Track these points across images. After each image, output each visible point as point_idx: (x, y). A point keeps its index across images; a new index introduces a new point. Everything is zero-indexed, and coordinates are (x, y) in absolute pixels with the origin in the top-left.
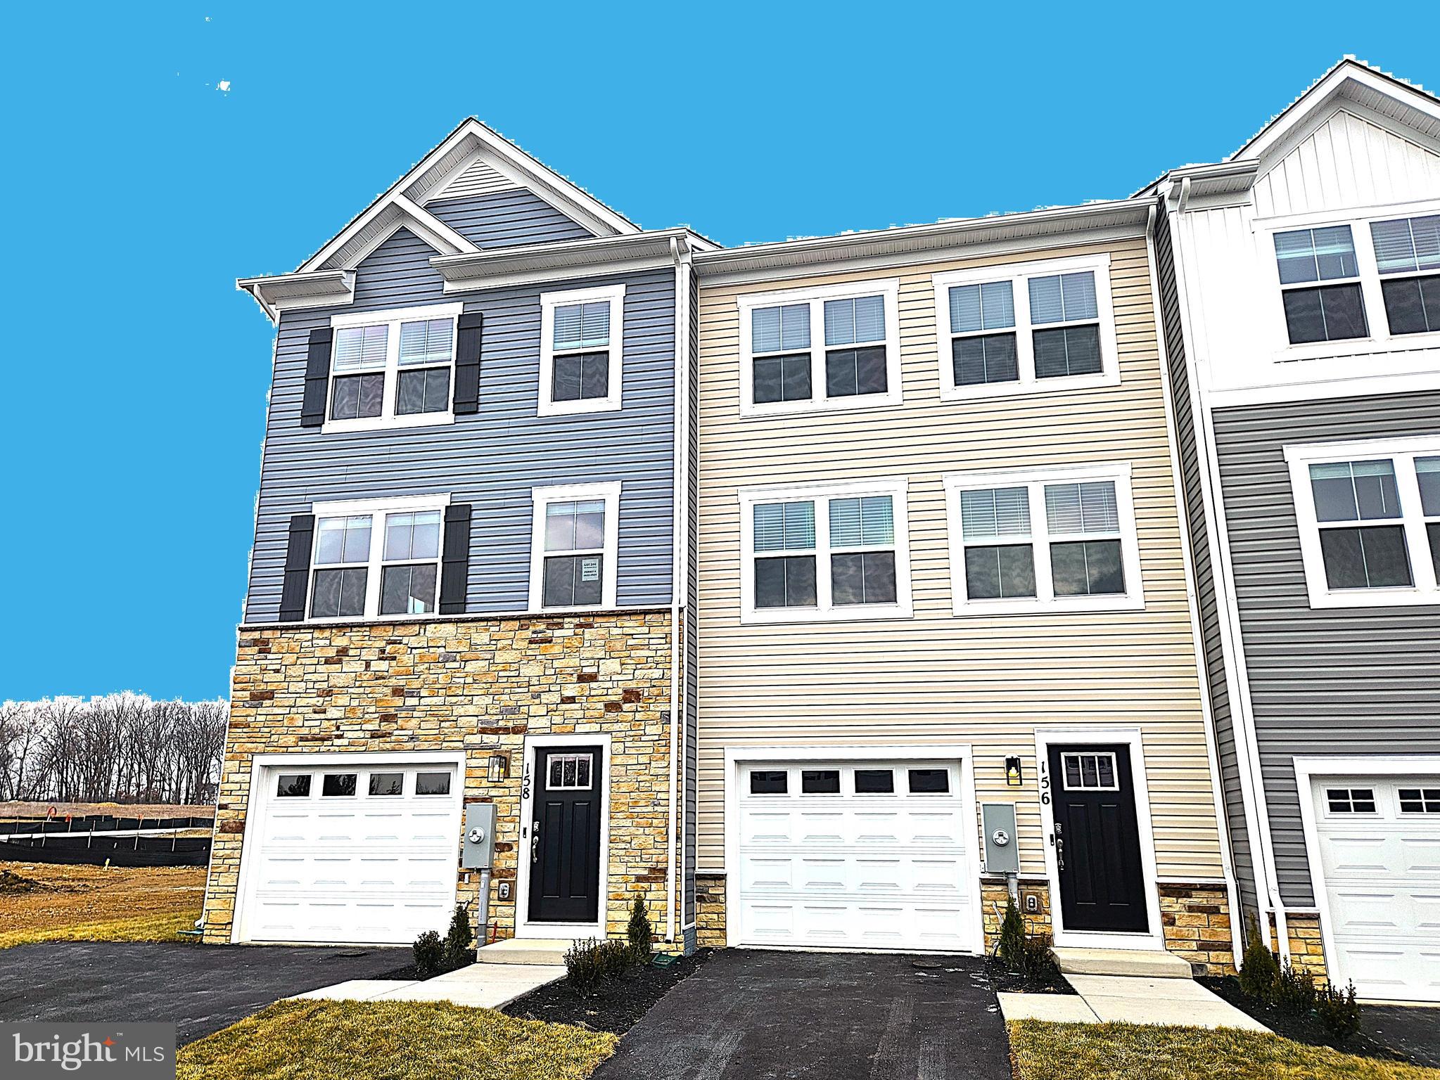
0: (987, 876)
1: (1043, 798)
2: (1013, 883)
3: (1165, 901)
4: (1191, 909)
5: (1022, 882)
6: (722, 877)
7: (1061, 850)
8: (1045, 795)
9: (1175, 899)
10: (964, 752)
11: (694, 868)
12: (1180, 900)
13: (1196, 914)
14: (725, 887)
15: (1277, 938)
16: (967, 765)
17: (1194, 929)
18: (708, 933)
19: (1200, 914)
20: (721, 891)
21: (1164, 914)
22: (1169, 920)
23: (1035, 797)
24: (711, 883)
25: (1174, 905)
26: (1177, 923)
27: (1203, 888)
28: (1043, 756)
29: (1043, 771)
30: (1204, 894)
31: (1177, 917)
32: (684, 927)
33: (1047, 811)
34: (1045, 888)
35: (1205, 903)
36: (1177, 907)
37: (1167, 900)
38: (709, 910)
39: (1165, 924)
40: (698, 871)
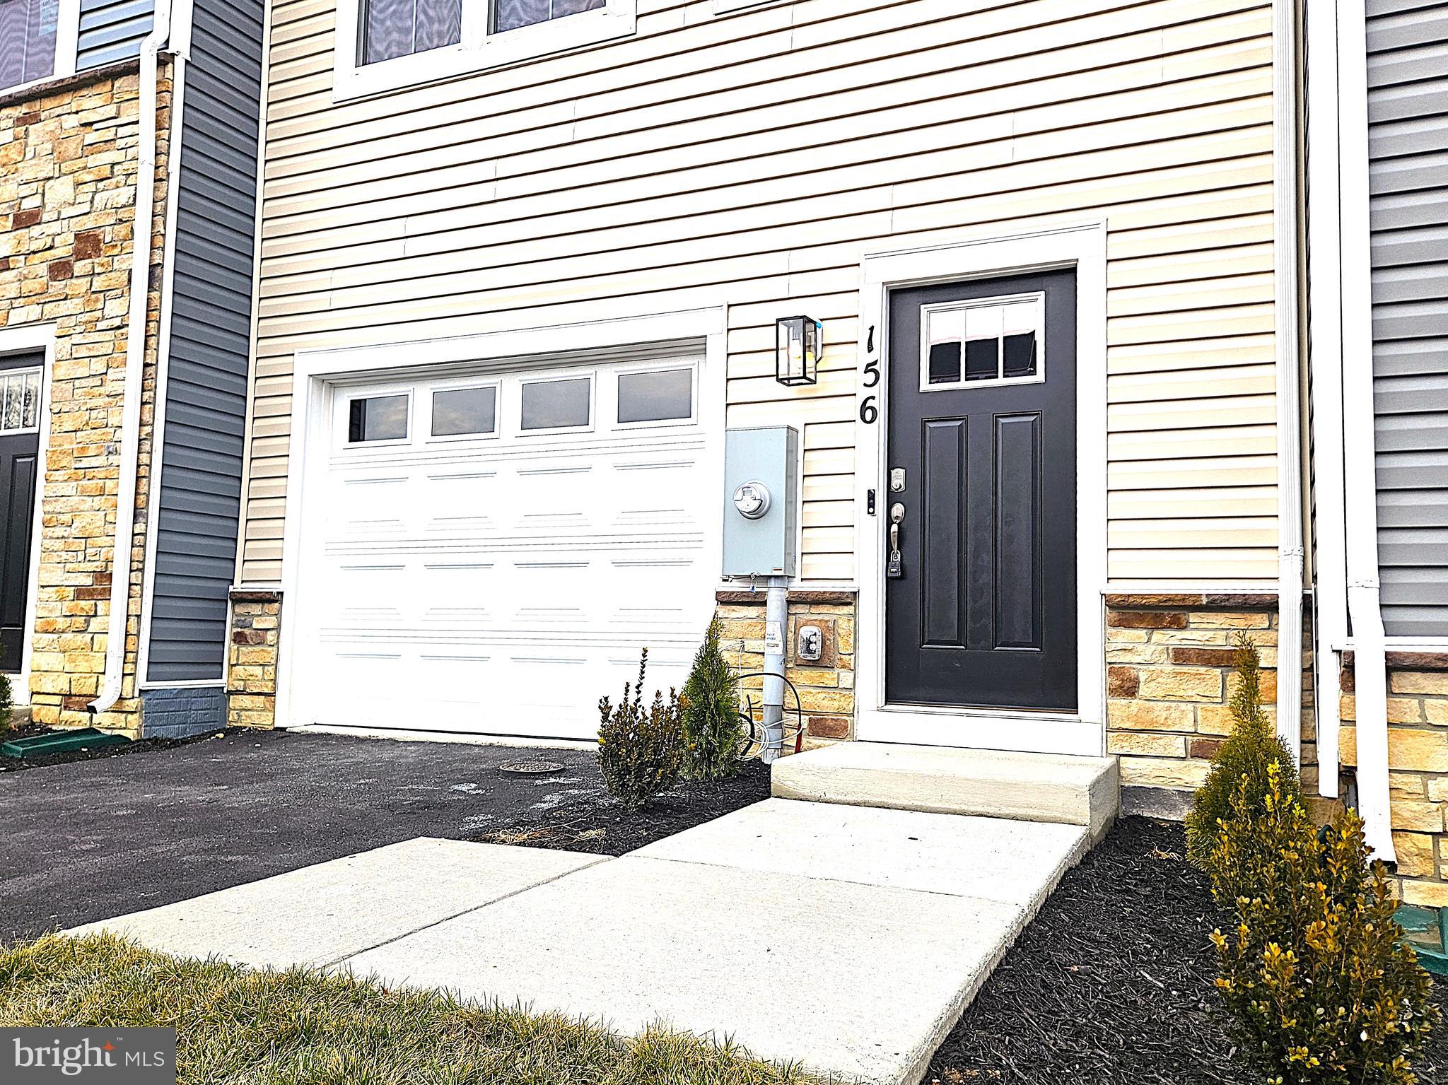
0: (736, 586)
1: (864, 407)
2: (775, 597)
3: (1120, 639)
4: (1181, 656)
5: (794, 600)
6: (277, 598)
7: (894, 528)
8: (870, 403)
9: (1143, 633)
10: (709, 324)
11: (232, 582)
12: (1158, 636)
13: (1193, 669)
14: (278, 615)
15: (1354, 723)
16: (716, 348)
17: (1183, 706)
18: (246, 701)
19: (1202, 670)
20: (270, 623)
21: (1113, 670)
22: (1124, 686)
23: (851, 408)
24: (256, 609)
25: (1140, 647)
26: (1143, 690)
27: (1217, 605)
28: (874, 310)
29: (870, 349)
30: (1221, 619)
31: (1142, 677)
32: (142, 683)
33: (873, 438)
34: (848, 610)
35: (1221, 641)
36: (1146, 653)
37: (1126, 636)
38: (252, 658)
39: (1113, 691)
40: (238, 586)
